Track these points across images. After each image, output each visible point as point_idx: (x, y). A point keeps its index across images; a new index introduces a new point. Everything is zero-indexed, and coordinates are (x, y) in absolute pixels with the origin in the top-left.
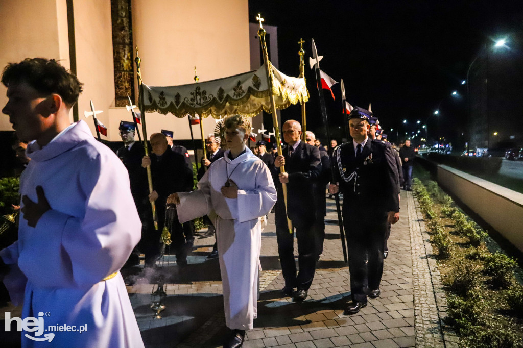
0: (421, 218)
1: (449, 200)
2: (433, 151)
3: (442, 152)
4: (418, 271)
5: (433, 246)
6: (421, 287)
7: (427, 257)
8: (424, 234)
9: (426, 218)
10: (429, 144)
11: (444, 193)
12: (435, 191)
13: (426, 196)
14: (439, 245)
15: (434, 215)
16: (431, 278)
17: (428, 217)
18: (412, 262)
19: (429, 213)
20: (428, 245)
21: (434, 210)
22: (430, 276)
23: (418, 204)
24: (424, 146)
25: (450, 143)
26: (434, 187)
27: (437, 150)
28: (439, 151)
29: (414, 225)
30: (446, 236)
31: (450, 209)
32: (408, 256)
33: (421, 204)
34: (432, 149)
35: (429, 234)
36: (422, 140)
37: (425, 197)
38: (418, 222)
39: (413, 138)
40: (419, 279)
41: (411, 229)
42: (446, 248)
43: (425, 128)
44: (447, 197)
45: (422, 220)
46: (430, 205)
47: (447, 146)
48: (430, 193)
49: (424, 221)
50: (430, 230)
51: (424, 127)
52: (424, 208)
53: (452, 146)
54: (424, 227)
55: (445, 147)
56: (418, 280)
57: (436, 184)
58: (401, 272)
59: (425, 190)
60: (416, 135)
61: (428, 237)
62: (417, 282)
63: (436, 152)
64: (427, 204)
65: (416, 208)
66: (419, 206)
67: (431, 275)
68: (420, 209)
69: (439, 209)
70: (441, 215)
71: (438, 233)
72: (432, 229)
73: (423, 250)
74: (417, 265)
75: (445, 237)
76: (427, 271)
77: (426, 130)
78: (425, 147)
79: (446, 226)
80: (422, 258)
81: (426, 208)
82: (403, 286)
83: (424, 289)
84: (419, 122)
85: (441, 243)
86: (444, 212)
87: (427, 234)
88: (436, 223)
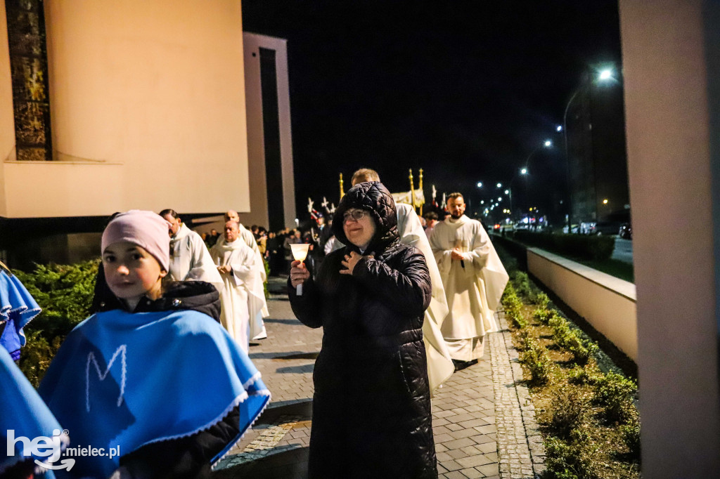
0: (506, 327)
1: (544, 300)
2: (521, 228)
3: (534, 229)
4: (503, 406)
5: (523, 368)
6: (507, 429)
7: (515, 385)
8: (510, 351)
9: (513, 327)
10: (516, 217)
11: (537, 289)
12: (525, 286)
13: (511, 294)
14: (531, 366)
15: (523, 322)
16: (522, 416)
17: (516, 325)
18: (495, 393)
19: (517, 319)
20: (517, 367)
21: (524, 315)
22: (520, 412)
23: (501, 306)
24: (507, 220)
25: (545, 216)
26: (523, 280)
27: (526, 227)
28: (529, 227)
29: (496, 339)
30: (542, 352)
31: (546, 312)
32: (487, 383)
33: (505, 307)
34: (519, 225)
35: (519, 350)
36: (505, 211)
37: (510, 297)
38: (501, 334)
39: (492, 208)
40: (505, 418)
41: (491, 344)
42: (542, 370)
43: (508, 195)
44: (542, 295)
45: (508, 330)
46: (518, 307)
47: (541, 220)
48: (517, 290)
49: (511, 331)
50: (518, 345)
51: (507, 192)
52: (510, 313)
53: (547, 219)
54: (509, 340)
55: (537, 221)
56: (504, 420)
57: (526, 276)
58: (479, 409)
59: (511, 286)
60: (497, 205)
61: (516, 355)
62: (502, 422)
63: (526, 230)
64: (514, 306)
65: (498, 313)
66: (503, 309)
67: (522, 411)
68: (504, 313)
69: (531, 313)
70: (533, 322)
71: (529, 349)
72: (522, 343)
73: (509, 374)
74: (501, 398)
75: (539, 353)
76: (516, 405)
77: (510, 196)
78: (509, 221)
79: (542, 337)
80: (508, 386)
81: (512, 312)
82: (482, 430)
83: (513, 433)
84: (499, 185)
85: (534, 363)
86: (538, 317)
87: (515, 350)
88: (526, 334)
